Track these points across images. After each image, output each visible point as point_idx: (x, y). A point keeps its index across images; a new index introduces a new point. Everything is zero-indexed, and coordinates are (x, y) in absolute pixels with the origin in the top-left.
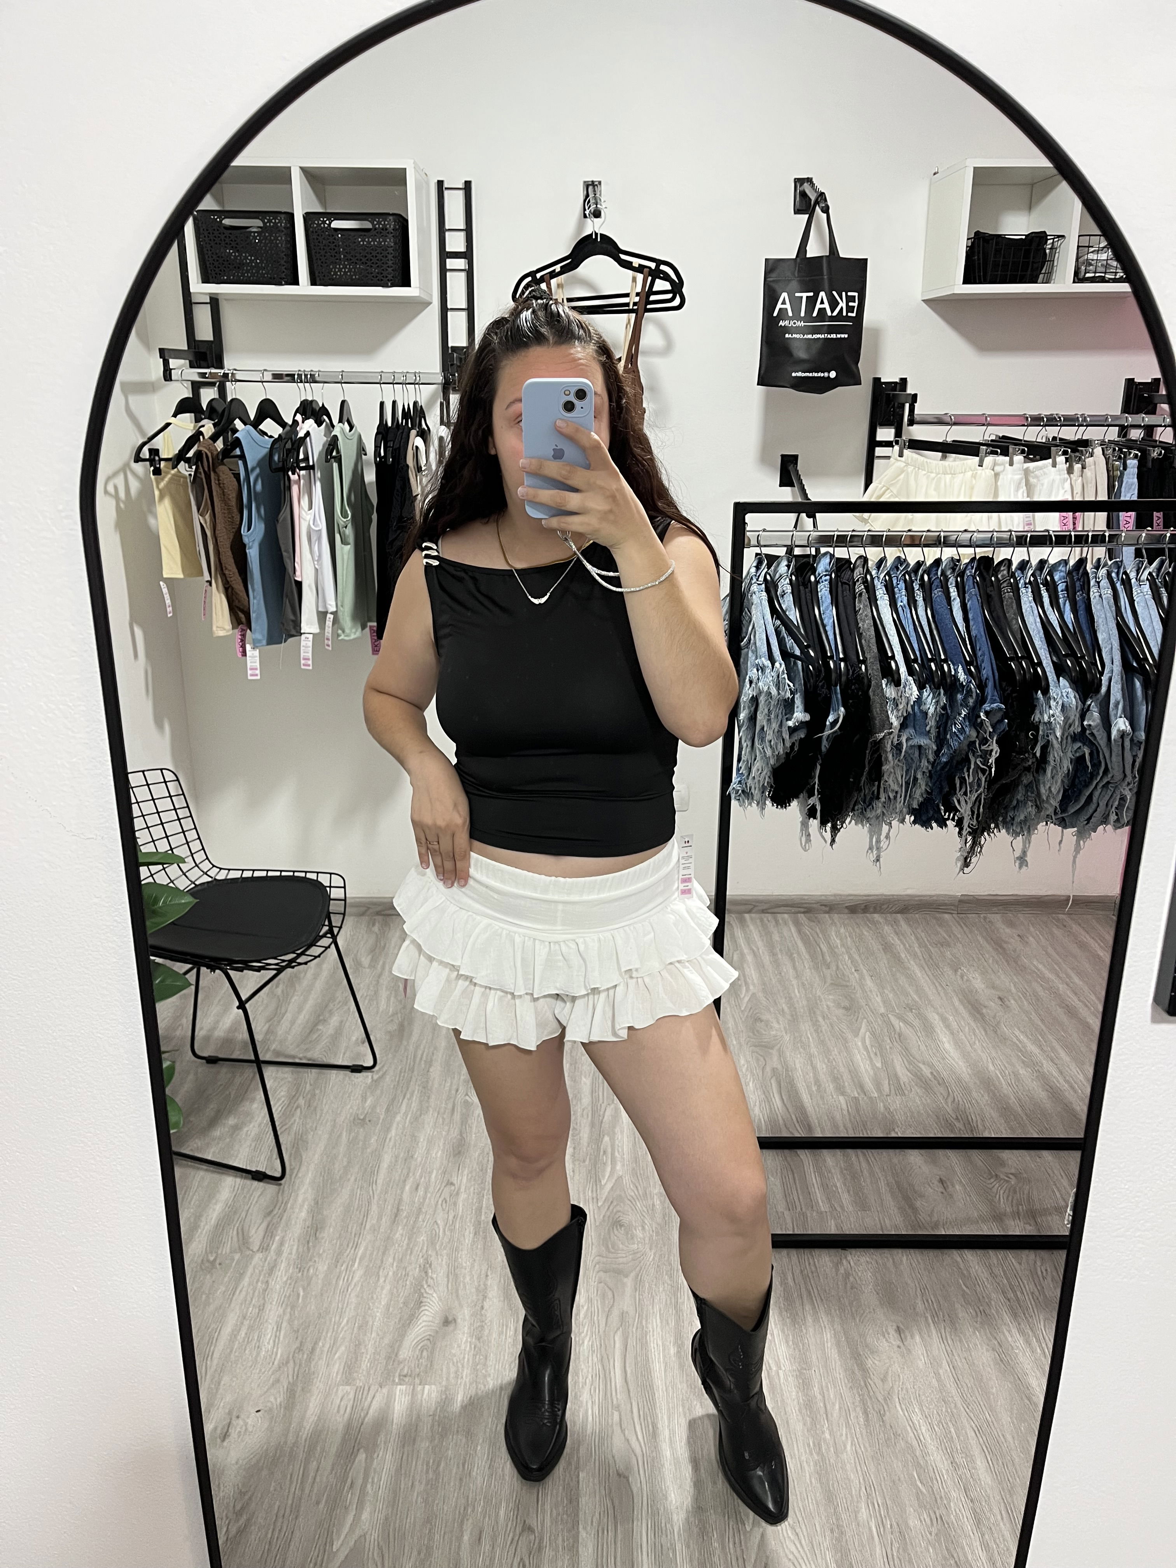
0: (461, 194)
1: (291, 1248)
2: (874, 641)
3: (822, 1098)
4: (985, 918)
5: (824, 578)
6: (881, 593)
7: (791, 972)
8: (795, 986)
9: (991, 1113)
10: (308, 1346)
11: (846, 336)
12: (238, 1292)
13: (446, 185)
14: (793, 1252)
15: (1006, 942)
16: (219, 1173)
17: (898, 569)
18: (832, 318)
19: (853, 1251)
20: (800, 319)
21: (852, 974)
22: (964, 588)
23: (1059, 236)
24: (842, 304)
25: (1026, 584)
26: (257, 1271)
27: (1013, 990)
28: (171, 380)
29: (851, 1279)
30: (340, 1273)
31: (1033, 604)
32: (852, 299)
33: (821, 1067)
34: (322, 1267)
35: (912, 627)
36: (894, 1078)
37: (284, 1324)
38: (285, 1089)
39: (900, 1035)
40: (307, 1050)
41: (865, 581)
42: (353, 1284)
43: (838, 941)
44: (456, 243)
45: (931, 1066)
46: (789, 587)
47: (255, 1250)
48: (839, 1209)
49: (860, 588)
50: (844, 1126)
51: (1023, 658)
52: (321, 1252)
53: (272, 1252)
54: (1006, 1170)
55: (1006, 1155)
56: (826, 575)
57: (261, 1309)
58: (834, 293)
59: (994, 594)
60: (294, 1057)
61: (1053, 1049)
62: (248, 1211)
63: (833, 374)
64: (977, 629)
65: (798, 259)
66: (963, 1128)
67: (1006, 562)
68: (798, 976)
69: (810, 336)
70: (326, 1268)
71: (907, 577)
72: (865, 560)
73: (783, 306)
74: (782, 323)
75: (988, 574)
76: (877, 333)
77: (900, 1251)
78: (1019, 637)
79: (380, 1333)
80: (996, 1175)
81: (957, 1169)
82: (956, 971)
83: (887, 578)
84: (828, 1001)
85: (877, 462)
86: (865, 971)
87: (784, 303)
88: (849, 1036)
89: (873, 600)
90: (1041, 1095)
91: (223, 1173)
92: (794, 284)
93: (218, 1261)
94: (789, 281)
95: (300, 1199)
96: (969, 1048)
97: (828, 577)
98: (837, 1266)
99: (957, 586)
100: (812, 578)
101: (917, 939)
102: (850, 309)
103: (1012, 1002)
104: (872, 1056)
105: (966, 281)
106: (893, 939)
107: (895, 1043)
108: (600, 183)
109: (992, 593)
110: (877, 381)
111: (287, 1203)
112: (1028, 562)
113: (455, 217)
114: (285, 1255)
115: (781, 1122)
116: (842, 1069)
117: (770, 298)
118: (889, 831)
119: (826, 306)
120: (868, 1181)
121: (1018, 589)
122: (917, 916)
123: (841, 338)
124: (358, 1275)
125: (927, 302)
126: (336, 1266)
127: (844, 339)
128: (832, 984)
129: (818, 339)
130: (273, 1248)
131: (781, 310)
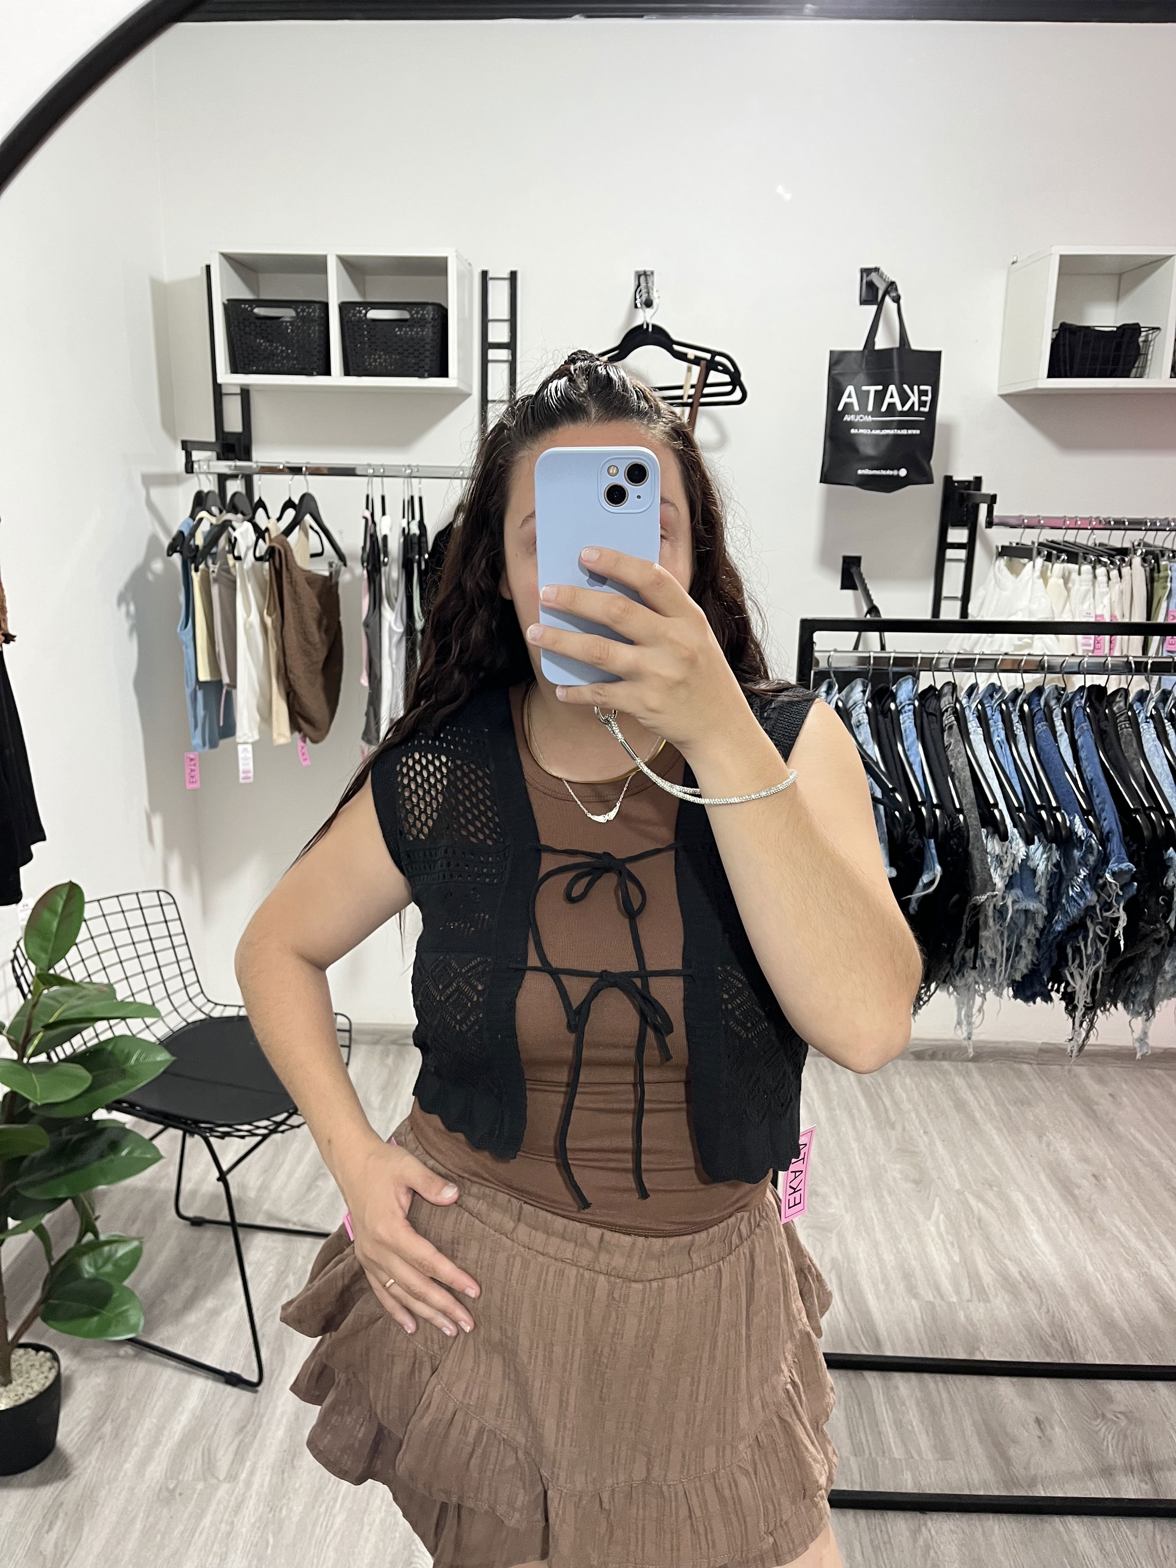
0: (506, 285)
1: (262, 1479)
2: (969, 783)
3: (892, 1301)
4: (1070, 1071)
5: (907, 708)
6: (973, 725)
7: (850, 1131)
8: (856, 1151)
9: (1094, 1330)
11: (918, 432)
12: (197, 1534)
13: (490, 275)
14: (862, 1516)
15: (1097, 1104)
16: (189, 1372)
17: (992, 696)
18: (902, 414)
19: (935, 1516)
20: (868, 414)
21: (920, 1137)
22: (1072, 721)
23: (1153, 329)
24: (914, 399)
25: (1147, 718)
26: (222, 1507)
27: (1110, 1166)
28: (192, 472)
29: (932, 1553)
30: (317, 1518)
31: (1158, 743)
32: (925, 393)
33: (889, 1258)
34: (298, 1508)
35: (1012, 767)
36: (974, 1277)
38: (274, 1261)
39: (979, 1220)
40: (303, 1212)
41: (955, 712)
42: (332, 1534)
43: (904, 1096)
44: (499, 333)
45: (1017, 1262)
46: (866, 716)
47: (221, 1478)
48: (916, 1456)
49: (949, 719)
50: (920, 1341)
51: (1151, 808)
52: (297, 1486)
53: (241, 1483)
54: (1114, 1407)
55: (1116, 1388)
56: (909, 705)
57: (224, 1557)
58: (906, 387)
59: (1110, 730)
60: (287, 1221)
61: (1162, 1247)
62: (217, 1425)
63: (903, 472)
64: (1093, 771)
65: (866, 352)
66: (1060, 1349)
67: (1122, 692)
68: (859, 1138)
69: (878, 432)
70: (301, 1508)
71: (1004, 707)
72: (954, 687)
73: (849, 400)
74: (847, 418)
75: (1102, 706)
76: (949, 428)
77: (991, 1516)
78: (1143, 781)
80: (1103, 1416)
81: (1056, 1405)
82: (1040, 1137)
83: (980, 707)
84: (895, 1171)
85: (947, 565)
86: (934, 1133)
87: (849, 396)
88: (921, 1218)
89: (965, 734)
90: (1151, 1307)
91: (191, 1373)
92: (862, 377)
93: (178, 1491)
94: (856, 374)
96: (1062, 1241)
97: (911, 707)
98: (915, 1533)
99: (1063, 719)
100: (893, 706)
101: (993, 1094)
102: (922, 404)
103: (1109, 1180)
104: (949, 1246)
105: (1050, 375)
106: (968, 1096)
107: (974, 1231)
108: (652, 273)
109: (1107, 729)
110: (948, 480)
111: (262, 1417)
112: (1148, 692)
113: (499, 307)
114: (255, 1487)
115: (843, 1330)
116: (914, 1263)
117: (835, 391)
118: (983, 1003)
119: (896, 400)
120: (950, 1416)
121: (1138, 724)
122: (992, 1065)
123: (912, 435)
124: (339, 1520)
125: (1003, 396)
126: (313, 1507)
127: (916, 435)
128: (898, 1149)
129: (887, 435)
130: (243, 1476)
131: (846, 404)
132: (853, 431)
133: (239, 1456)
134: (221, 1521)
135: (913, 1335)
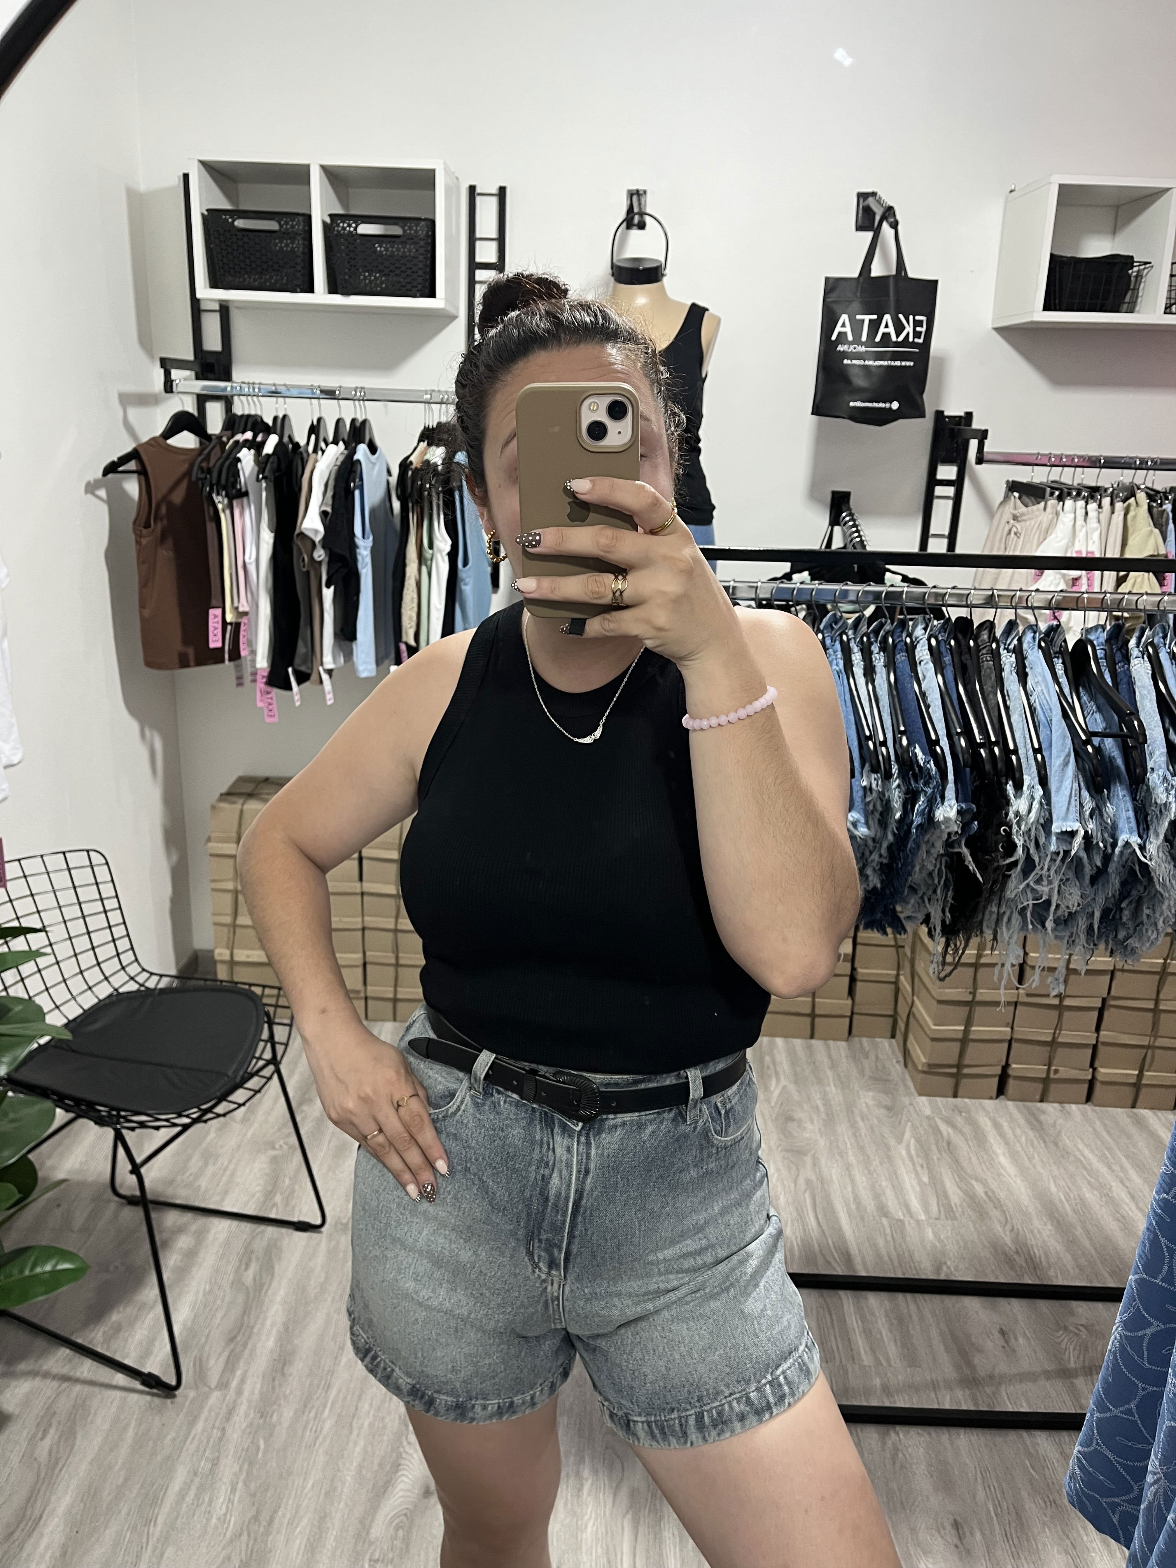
0: (494, 202)
1: (254, 1387)
3: (863, 1219)
8: (830, 1078)
10: (265, 1516)
11: (912, 364)
13: (478, 190)
20: (862, 344)
21: (893, 1066)
23: (1146, 263)
24: (909, 329)
26: (213, 1414)
28: (171, 392)
29: (900, 1455)
30: (307, 1423)
32: (920, 324)
33: (861, 1180)
34: (288, 1414)
36: (942, 1196)
37: (240, 1485)
39: (949, 1144)
42: (321, 1438)
44: (486, 253)
45: (984, 1183)
47: (213, 1386)
48: (884, 1363)
50: (889, 1257)
52: (288, 1392)
53: (232, 1391)
54: (1075, 1320)
57: (215, 1462)
58: (901, 316)
61: (1122, 1168)
62: (208, 1336)
63: (895, 405)
65: (862, 279)
68: (833, 1067)
69: (871, 363)
70: (291, 1414)
73: (843, 330)
74: (840, 348)
76: (942, 361)
79: (349, 1503)
80: (1066, 1328)
81: (1019, 1317)
84: (868, 1098)
85: (936, 502)
87: (843, 325)
88: (892, 1142)
90: (1112, 1225)
92: (856, 305)
94: (851, 302)
95: (268, 1323)
96: (1027, 1163)
102: (917, 335)
104: (919, 1168)
105: (1046, 308)
107: (944, 1154)
108: (645, 192)
110: (939, 414)
111: (252, 1327)
113: (487, 225)
114: (246, 1394)
115: (816, 1246)
116: (885, 1184)
117: (829, 321)
119: (891, 330)
120: (918, 1327)
123: (905, 367)
124: (328, 1425)
125: (998, 330)
126: (303, 1413)
127: (909, 367)
128: (871, 1077)
129: (881, 366)
130: (234, 1384)
131: (840, 333)
132: (846, 361)
133: (230, 1365)
134: (213, 1427)
135: (884, 1252)
